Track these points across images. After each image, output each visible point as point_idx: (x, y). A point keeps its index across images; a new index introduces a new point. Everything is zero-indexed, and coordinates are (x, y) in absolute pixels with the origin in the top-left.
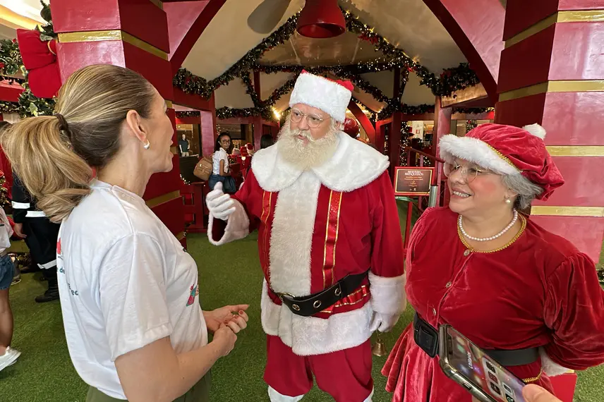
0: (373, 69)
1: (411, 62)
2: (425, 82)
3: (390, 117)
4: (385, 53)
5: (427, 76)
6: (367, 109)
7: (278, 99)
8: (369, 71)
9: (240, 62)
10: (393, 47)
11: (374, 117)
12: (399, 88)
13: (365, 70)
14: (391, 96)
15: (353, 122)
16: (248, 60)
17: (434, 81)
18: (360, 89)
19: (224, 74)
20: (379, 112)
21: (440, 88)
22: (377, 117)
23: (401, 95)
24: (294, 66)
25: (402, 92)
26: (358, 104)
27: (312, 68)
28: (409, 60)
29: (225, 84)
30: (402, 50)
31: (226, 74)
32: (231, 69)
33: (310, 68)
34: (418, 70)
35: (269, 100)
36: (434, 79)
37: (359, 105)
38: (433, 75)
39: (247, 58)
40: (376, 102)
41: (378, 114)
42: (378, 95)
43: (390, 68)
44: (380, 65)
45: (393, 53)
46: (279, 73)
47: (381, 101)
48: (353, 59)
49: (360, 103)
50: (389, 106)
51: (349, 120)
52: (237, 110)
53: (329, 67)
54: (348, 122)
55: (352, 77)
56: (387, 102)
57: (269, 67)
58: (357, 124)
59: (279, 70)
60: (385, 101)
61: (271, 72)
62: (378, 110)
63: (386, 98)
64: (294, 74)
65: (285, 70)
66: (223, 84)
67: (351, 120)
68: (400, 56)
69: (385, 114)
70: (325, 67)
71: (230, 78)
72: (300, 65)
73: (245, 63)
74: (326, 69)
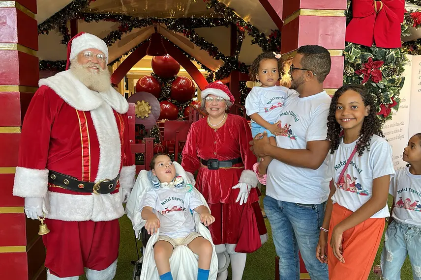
0: (208, 24)
1: (242, 21)
2: (256, 42)
3: (228, 76)
4: (217, 11)
5: (258, 36)
6: (204, 67)
8: (204, 26)
9: (63, 10)
10: (224, 6)
11: (211, 76)
12: (236, 46)
13: (200, 24)
14: (227, 53)
15: (188, 82)
16: (72, 9)
17: (265, 41)
18: (195, 45)
19: (44, 22)
20: (217, 71)
21: (269, 48)
22: (214, 76)
23: (238, 53)
24: (120, 15)
25: (239, 50)
26: (193, 62)
27: (140, 18)
28: (240, 19)
29: (45, 33)
30: (233, 10)
31: (47, 22)
32: (52, 17)
33: (137, 18)
34: (249, 30)
36: (265, 39)
37: (195, 63)
38: (263, 35)
39: (71, 7)
40: (212, 59)
41: (216, 73)
42: (214, 52)
43: (226, 24)
44: (215, 20)
45: (224, 12)
46: (101, 22)
47: (218, 59)
48: (186, 12)
49: (196, 60)
50: (227, 64)
51: (183, 79)
52: (48, 61)
53: (160, 20)
54: (182, 82)
55: (186, 31)
56: (224, 60)
57: (88, 15)
58: (193, 84)
59: (101, 18)
60: (222, 58)
61: (91, 20)
62: (216, 69)
63: (223, 56)
64: (120, 24)
65: (107, 19)
66: (43, 33)
67: (186, 79)
68: (232, 15)
69: (223, 73)
70: (155, 19)
71: (50, 27)
72: (126, 14)
73: (69, 12)
74: (156, 21)
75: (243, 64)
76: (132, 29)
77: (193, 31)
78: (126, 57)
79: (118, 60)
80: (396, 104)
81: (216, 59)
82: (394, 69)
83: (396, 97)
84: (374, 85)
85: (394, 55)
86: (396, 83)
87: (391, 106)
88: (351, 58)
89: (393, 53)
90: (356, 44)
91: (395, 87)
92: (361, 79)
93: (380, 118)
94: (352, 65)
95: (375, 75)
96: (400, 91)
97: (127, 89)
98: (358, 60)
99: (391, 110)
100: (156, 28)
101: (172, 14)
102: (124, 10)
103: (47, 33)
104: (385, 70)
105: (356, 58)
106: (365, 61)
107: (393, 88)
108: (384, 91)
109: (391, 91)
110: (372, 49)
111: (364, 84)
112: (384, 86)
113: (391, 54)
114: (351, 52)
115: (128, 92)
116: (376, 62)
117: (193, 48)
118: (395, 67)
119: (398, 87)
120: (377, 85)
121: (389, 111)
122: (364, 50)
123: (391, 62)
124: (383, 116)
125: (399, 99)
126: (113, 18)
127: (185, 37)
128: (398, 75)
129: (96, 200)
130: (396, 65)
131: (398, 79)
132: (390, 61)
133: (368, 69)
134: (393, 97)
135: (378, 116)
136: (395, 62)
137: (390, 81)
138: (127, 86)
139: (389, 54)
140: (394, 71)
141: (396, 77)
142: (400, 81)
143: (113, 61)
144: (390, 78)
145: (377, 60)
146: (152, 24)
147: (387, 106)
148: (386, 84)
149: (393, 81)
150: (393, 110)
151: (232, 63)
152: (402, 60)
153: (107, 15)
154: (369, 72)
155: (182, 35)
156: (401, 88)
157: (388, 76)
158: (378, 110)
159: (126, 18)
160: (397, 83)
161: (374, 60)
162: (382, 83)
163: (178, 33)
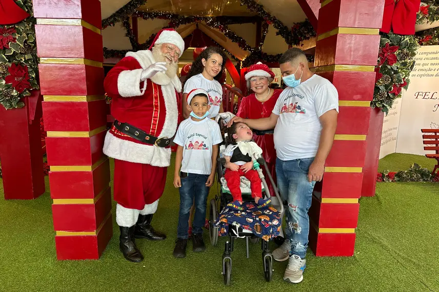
1: (269, 16)
2: (280, 33)
4: (249, 7)
8: (235, 23)
11: (239, 65)
12: (260, 39)
14: (253, 45)
16: (132, 5)
17: (288, 32)
18: (227, 38)
20: (244, 60)
22: (241, 65)
23: (262, 45)
24: (170, 14)
25: (263, 42)
27: (186, 17)
28: (267, 14)
29: (112, 25)
31: (114, 16)
32: (117, 12)
33: (183, 16)
34: (274, 23)
38: (286, 28)
39: (132, 3)
40: (241, 50)
41: (243, 62)
42: (242, 44)
46: (155, 19)
47: (245, 50)
48: (222, 12)
50: (252, 54)
52: (116, 51)
53: (201, 18)
55: (221, 26)
56: (250, 50)
57: (146, 14)
59: (155, 16)
60: (249, 49)
61: (148, 18)
62: (242, 59)
63: (249, 47)
64: (169, 21)
65: (160, 17)
66: (110, 25)
68: (261, 11)
69: (249, 61)
70: (197, 17)
71: (116, 20)
72: (175, 13)
73: (130, 8)
74: (198, 19)
75: (266, 54)
76: (179, 25)
77: (227, 27)
80: (405, 85)
81: (244, 50)
82: (407, 53)
83: (406, 78)
84: (389, 67)
85: (408, 41)
86: (407, 66)
87: (401, 85)
89: (407, 39)
91: (406, 69)
93: (392, 96)
95: (390, 58)
96: (410, 73)
99: (401, 89)
100: (197, 25)
101: (210, 14)
102: (174, 10)
103: (114, 25)
104: (399, 54)
106: (382, 46)
108: (396, 72)
109: (403, 73)
110: (389, 36)
111: (380, 66)
112: (397, 68)
113: (405, 40)
116: (393, 48)
117: (226, 41)
118: (408, 52)
119: (409, 69)
120: (391, 67)
121: (399, 90)
122: (382, 36)
123: (405, 48)
124: (394, 94)
125: (408, 80)
126: (164, 17)
127: (220, 32)
128: (410, 59)
129: (156, 150)
130: (409, 50)
131: (410, 63)
132: (403, 46)
133: (384, 53)
134: (404, 78)
135: (390, 95)
136: (408, 48)
137: (403, 63)
139: (403, 40)
140: (407, 55)
141: (408, 61)
142: (412, 64)
144: (403, 61)
145: (393, 45)
146: (195, 21)
147: (398, 86)
148: (399, 66)
149: (405, 64)
152: (414, 46)
153: (160, 14)
154: (385, 55)
155: (218, 30)
156: (411, 71)
157: (401, 60)
158: (391, 89)
159: (175, 16)
160: (409, 66)
161: (390, 45)
162: (395, 66)
163: (215, 29)
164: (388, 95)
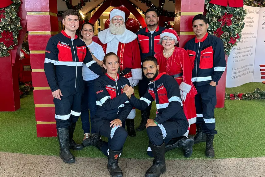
7: (84, 5)
14: (157, 5)
15: (135, 22)
23: (163, 5)
25: (164, 3)
26: (137, 9)
35: (79, 5)
42: (149, 4)
49: (139, 9)
51: (132, 20)
54: (131, 21)
58: (138, 23)
63: (154, 6)
67: (134, 20)
75: (166, 11)
78: (99, 7)
79: (94, 9)
80: (239, 37)
82: (238, 18)
83: (239, 33)
84: (227, 27)
87: (236, 38)
88: (216, 13)
89: (238, 10)
90: (218, 5)
91: (239, 28)
92: (221, 24)
93: (230, 45)
94: (216, 17)
95: (228, 22)
96: (242, 30)
97: (100, 26)
98: (219, 14)
104: (234, 19)
105: (218, 12)
106: (223, 15)
107: (238, 29)
108: (233, 30)
109: (237, 31)
110: (227, 8)
111: (222, 27)
112: (233, 28)
113: (237, 10)
114: (216, 10)
115: (100, 27)
119: (241, 28)
120: (229, 27)
121: (235, 41)
122: (223, 8)
123: (237, 15)
124: (232, 44)
125: (241, 35)
128: (241, 22)
130: (240, 16)
133: (224, 19)
135: (229, 44)
136: (239, 15)
137: (236, 25)
138: (99, 24)
139: (236, 10)
140: (239, 19)
141: (239, 23)
142: (242, 25)
143: (91, 10)
144: (236, 23)
145: (229, 14)
147: (234, 38)
148: (234, 26)
149: (238, 25)
150: (237, 40)
151: (160, 11)
152: (244, 14)
156: (243, 29)
157: (236, 22)
158: (229, 40)
160: (240, 26)
161: (228, 14)
162: (231, 27)
164: (228, 44)
